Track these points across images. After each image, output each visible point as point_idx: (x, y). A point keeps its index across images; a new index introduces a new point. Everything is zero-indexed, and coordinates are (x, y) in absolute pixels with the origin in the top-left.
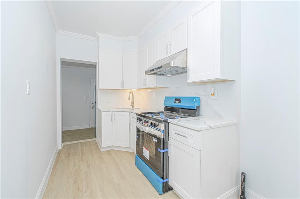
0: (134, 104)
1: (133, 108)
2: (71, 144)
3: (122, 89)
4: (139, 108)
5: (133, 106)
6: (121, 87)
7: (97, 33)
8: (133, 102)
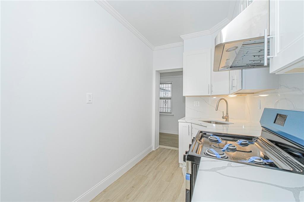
0: (228, 116)
1: (226, 122)
2: (164, 148)
3: (210, 95)
4: (233, 124)
5: (227, 120)
6: (209, 93)
7: (180, 36)
8: (227, 114)
